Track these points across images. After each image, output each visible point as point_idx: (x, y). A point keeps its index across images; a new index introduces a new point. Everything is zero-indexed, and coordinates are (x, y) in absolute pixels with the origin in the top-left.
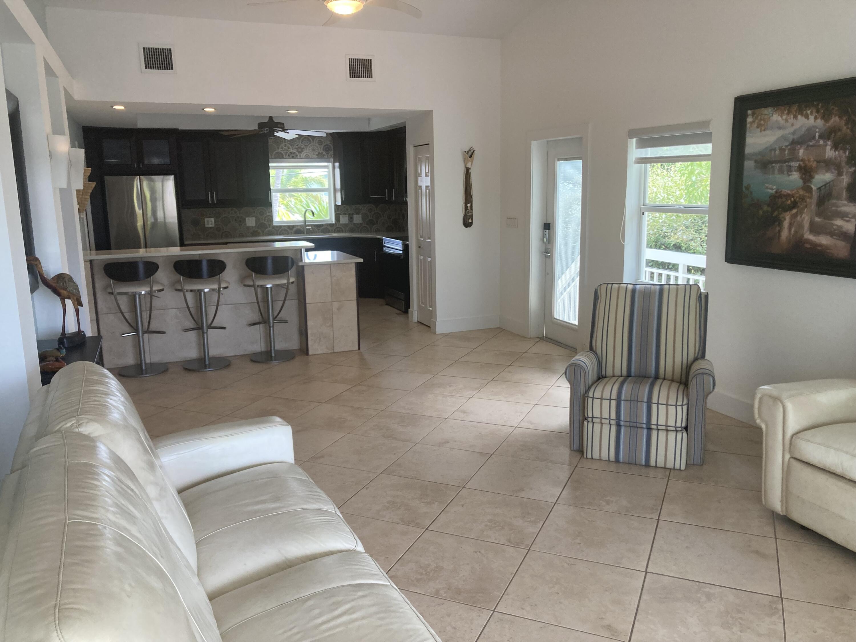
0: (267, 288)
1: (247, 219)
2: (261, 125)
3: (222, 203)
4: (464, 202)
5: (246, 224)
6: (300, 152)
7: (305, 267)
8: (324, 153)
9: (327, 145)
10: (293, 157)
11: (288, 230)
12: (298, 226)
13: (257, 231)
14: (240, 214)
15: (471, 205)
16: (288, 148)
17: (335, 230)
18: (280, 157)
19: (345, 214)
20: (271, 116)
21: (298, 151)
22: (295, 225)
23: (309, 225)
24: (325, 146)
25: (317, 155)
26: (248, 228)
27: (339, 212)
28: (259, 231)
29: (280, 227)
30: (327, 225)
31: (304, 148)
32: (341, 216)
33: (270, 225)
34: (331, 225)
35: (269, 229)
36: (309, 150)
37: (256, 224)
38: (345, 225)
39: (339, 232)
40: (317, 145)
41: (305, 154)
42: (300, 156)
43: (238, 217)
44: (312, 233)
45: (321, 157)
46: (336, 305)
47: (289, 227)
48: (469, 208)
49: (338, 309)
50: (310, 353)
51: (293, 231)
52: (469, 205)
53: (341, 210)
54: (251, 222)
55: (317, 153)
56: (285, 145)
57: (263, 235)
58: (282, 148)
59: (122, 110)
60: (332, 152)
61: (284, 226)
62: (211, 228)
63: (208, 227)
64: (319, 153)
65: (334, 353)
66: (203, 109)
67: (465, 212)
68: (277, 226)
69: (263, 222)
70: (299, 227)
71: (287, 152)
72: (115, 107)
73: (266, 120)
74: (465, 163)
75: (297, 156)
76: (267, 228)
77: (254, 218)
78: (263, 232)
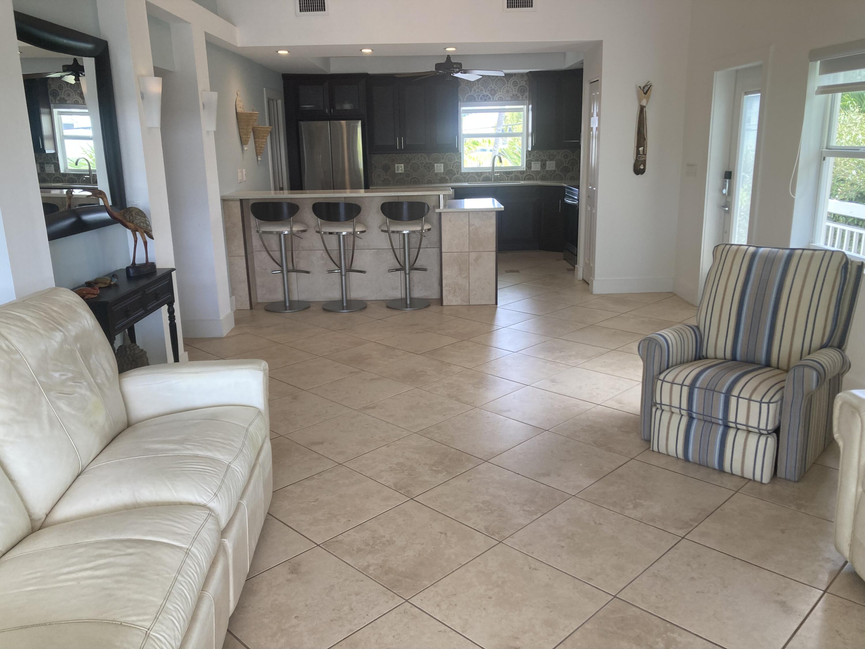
0: (404, 234)
1: (436, 165)
2: (438, 66)
3: (409, 149)
4: (636, 145)
5: (434, 171)
6: (493, 95)
7: (442, 214)
8: (519, 95)
9: (523, 86)
10: (485, 100)
11: (476, 177)
12: (486, 172)
13: (445, 177)
14: (429, 160)
15: (644, 149)
16: (481, 91)
17: (525, 178)
18: (472, 100)
19: (538, 161)
20: (448, 56)
21: (490, 94)
22: (484, 172)
23: (497, 172)
24: (520, 86)
25: (511, 97)
26: (436, 174)
27: (531, 159)
28: (447, 177)
29: (469, 173)
30: (518, 172)
31: (497, 90)
32: (532, 162)
33: (458, 172)
34: (522, 172)
35: (456, 176)
36: (503, 92)
37: (444, 171)
38: (537, 172)
39: (529, 179)
40: (512, 86)
41: (498, 96)
42: (493, 99)
43: (427, 163)
44: (500, 180)
45: (515, 99)
46: (473, 255)
47: (477, 173)
48: (641, 153)
49: (476, 260)
50: (444, 304)
51: (481, 178)
52: (641, 149)
53: (534, 156)
54: (439, 168)
55: (511, 95)
56: (478, 88)
57: (451, 182)
58: (475, 91)
59: (286, 54)
60: (527, 94)
61: (472, 173)
62: (400, 173)
63: (398, 173)
64: (513, 95)
65: (469, 305)
66: (361, 50)
67: (637, 157)
68: (465, 173)
69: (452, 168)
70: (488, 174)
71: (480, 95)
72: (279, 52)
73: (443, 60)
74: (640, 100)
75: (490, 98)
76: (455, 175)
77: (442, 165)
78: (451, 179)
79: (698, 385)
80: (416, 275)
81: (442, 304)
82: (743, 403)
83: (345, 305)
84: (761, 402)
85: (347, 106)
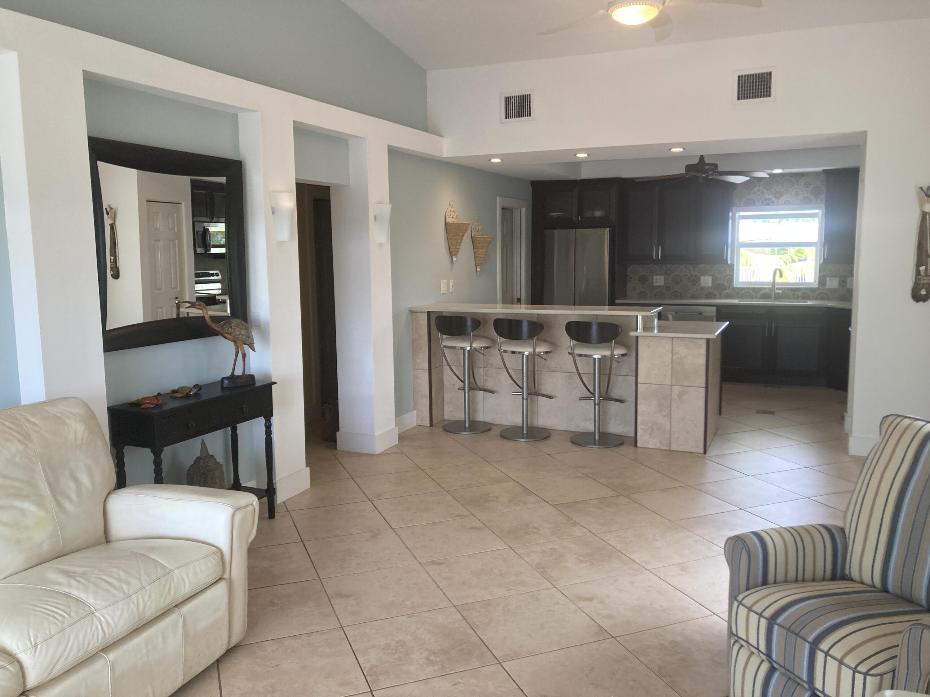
0: (595, 359)
1: (702, 278)
2: (689, 168)
3: (666, 259)
4: (915, 263)
5: (700, 284)
6: (778, 198)
7: (640, 339)
8: (812, 197)
10: (768, 204)
11: (753, 293)
12: (766, 288)
13: (713, 292)
14: (694, 271)
15: (926, 269)
16: (763, 193)
17: (817, 297)
18: (750, 204)
19: (835, 276)
20: (702, 156)
21: (775, 197)
22: (763, 288)
23: (777, 289)
24: (815, 187)
25: (801, 200)
26: (703, 288)
27: (825, 273)
28: (716, 292)
29: (743, 289)
30: (807, 289)
31: (785, 192)
32: (828, 279)
33: (729, 286)
34: (812, 290)
35: (727, 291)
36: (791, 194)
37: (712, 284)
38: (834, 291)
39: (822, 299)
40: (803, 188)
41: (785, 200)
42: (777, 203)
43: (691, 275)
44: (784, 298)
45: (807, 202)
46: (676, 390)
47: (754, 289)
48: (922, 273)
49: (681, 395)
50: (639, 445)
51: (758, 295)
52: (922, 268)
53: (830, 270)
54: (707, 281)
55: (801, 197)
56: (759, 190)
57: (720, 298)
60: (824, 196)
61: (748, 288)
62: (659, 286)
63: (656, 286)
64: (804, 197)
65: (670, 450)
66: (575, 155)
67: (916, 280)
68: (738, 288)
69: (722, 282)
70: (767, 291)
71: (760, 199)
72: (491, 160)
73: (696, 161)
74: (922, 205)
75: (774, 202)
76: (725, 290)
77: (710, 278)
78: (720, 294)
79: (779, 621)
80: (613, 407)
81: (636, 445)
82: (832, 665)
83: (525, 432)
84: (855, 671)
85: (598, 213)
